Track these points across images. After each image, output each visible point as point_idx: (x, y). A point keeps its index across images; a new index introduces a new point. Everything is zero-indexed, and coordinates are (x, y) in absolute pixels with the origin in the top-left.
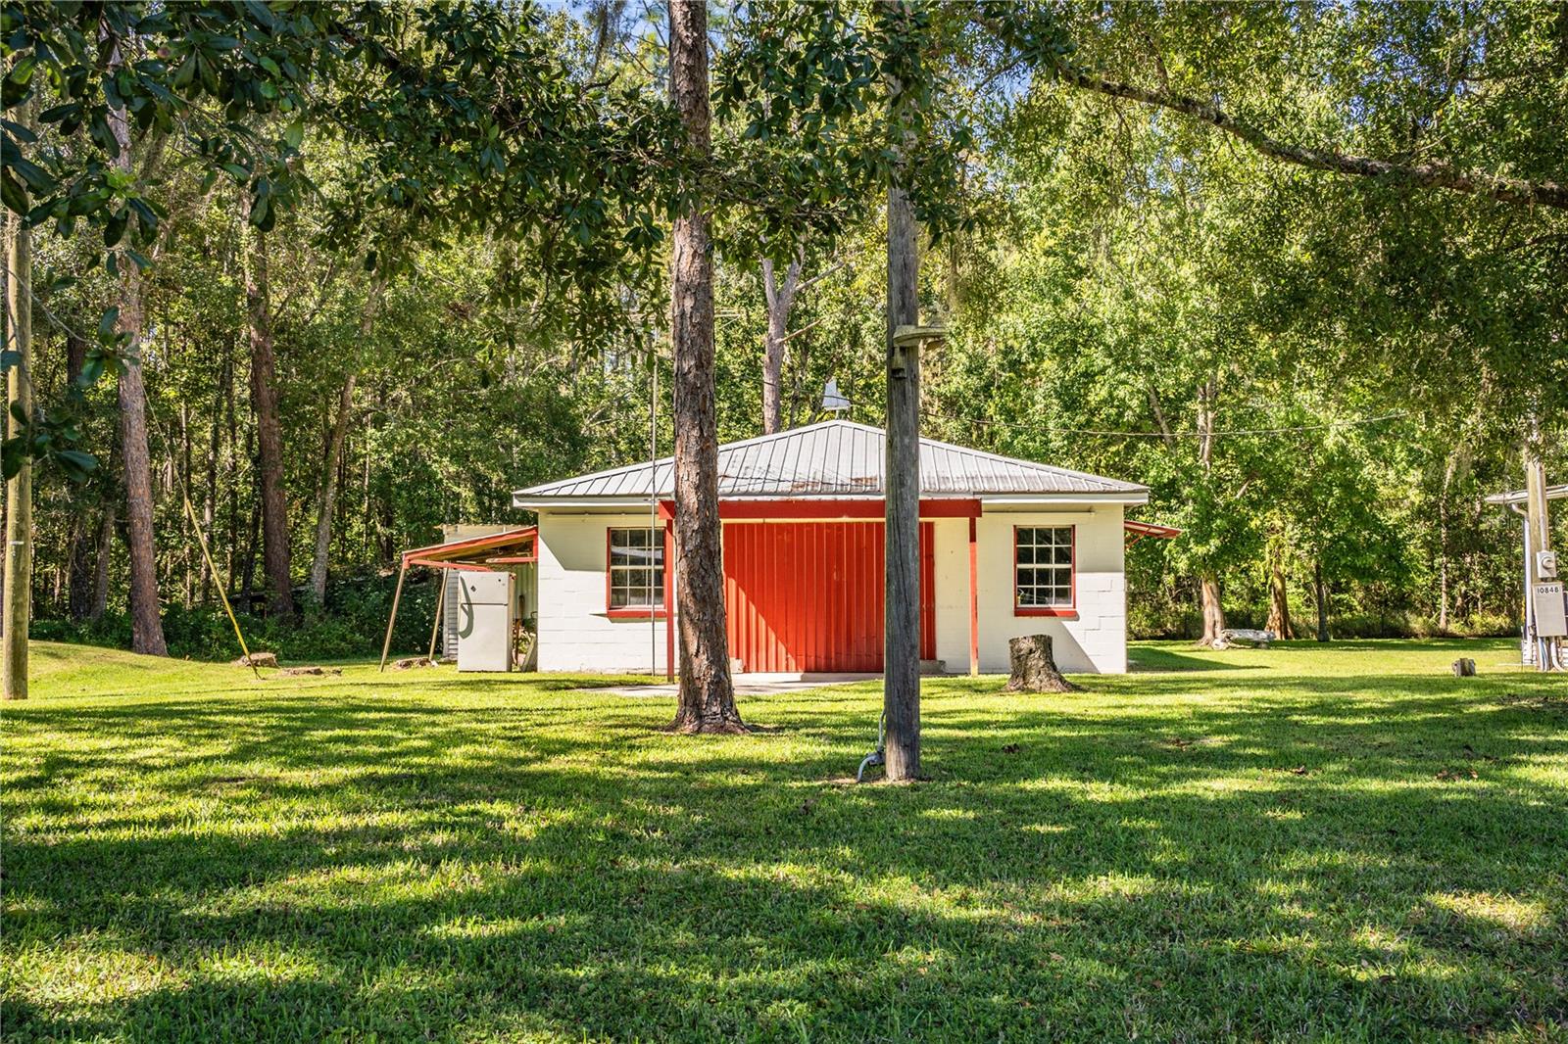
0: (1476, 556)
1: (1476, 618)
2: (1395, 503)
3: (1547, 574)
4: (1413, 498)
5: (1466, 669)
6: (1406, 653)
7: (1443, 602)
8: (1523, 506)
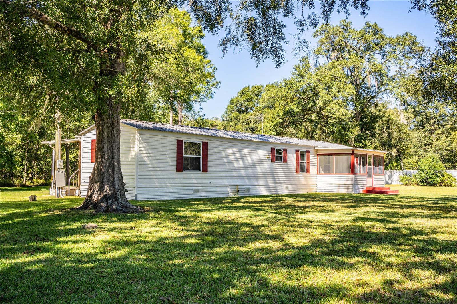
0: (36, 161)
1: (35, 180)
2: (12, 143)
3: (60, 167)
4: (17, 142)
5: (34, 198)
6: (12, 192)
7: (25, 175)
8: (54, 145)
